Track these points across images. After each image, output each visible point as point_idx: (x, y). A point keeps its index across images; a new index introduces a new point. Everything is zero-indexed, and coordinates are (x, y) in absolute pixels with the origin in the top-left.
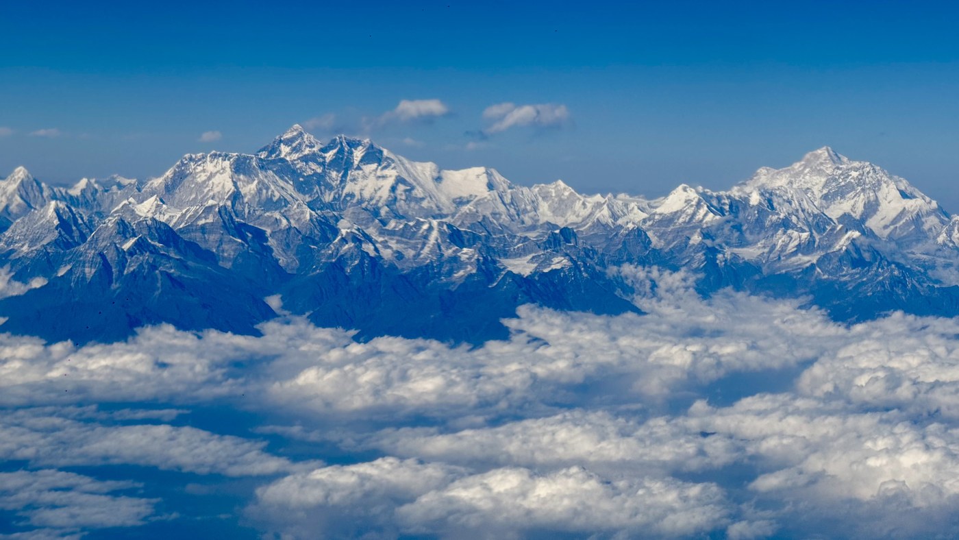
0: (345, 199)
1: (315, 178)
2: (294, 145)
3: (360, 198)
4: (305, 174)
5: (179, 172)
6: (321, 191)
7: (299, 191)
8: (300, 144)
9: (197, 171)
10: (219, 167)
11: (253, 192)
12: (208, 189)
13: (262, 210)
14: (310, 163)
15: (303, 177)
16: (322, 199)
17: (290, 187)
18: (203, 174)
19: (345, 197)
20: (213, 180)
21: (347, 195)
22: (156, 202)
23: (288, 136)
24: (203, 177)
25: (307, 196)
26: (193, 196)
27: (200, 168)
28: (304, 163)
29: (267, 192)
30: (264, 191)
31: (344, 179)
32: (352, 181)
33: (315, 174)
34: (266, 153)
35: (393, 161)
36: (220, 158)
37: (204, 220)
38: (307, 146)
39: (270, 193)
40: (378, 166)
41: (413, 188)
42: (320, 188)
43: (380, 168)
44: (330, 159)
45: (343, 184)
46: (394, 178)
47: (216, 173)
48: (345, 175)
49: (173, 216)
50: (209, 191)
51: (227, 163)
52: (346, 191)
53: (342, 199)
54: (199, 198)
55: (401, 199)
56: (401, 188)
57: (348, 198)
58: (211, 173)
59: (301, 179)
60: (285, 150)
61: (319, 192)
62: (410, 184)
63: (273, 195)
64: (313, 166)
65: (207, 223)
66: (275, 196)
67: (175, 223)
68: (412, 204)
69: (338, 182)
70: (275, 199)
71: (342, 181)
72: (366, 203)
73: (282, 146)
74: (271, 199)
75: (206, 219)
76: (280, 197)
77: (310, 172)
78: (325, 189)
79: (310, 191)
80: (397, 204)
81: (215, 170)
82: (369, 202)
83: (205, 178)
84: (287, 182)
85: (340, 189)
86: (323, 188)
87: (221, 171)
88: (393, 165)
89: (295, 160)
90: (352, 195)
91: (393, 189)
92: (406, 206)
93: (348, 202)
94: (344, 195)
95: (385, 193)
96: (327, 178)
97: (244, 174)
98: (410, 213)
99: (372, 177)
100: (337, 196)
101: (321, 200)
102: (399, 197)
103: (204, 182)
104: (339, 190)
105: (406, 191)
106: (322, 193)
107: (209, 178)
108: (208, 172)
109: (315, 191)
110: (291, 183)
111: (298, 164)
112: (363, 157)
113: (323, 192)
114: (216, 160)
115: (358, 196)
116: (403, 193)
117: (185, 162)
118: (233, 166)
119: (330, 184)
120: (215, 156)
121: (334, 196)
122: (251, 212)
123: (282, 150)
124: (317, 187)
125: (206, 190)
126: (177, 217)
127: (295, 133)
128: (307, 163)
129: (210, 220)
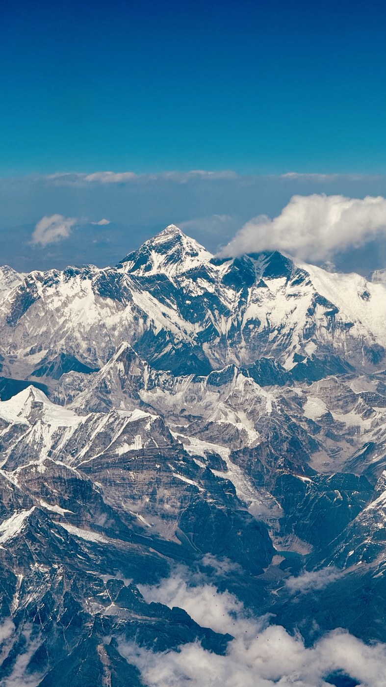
0: (246, 327)
1: (205, 300)
2: (170, 252)
3: (266, 325)
4: (193, 295)
5: (22, 295)
6: (215, 317)
7: (186, 318)
8: (179, 252)
9: (47, 294)
10: (77, 289)
11: (125, 323)
12: (63, 319)
13: (168, 374)
14: (199, 280)
15: (190, 298)
16: (217, 328)
17: (174, 314)
18: (56, 299)
19: (247, 324)
20: (70, 306)
21: (250, 322)
22: (31, 399)
23: (161, 240)
24: (57, 303)
25: (197, 325)
26: (44, 329)
27: (51, 291)
28: (191, 280)
29: (145, 322)
30: (141, 321)
31: (243, 299)
32: (254, 301)
33: (207, 294)
34: (133, 264)
35: (307, 274)
36: (78, 277)
37: (126, 445)
38: (187, 253)
39: (148, 323)
40: (288, 280)
41: (336, 311)
42: (213, 314)
43: (290, 283)
44: (224, 273)
45: (243, 307)
46: (310, 297)
47: (74, 297)
48: (245, 295)
49: (65, 428)
50: (65, 321)
51: (87, 283)
52: (248, 316)
53: (242, 328)
54: (52, 331)
55: (321, 326)
56: (320, 310)
57: (251, 326)
58: (67, 297)
59: (188, 302)
60: (157, 259)
61: (212, 318)
62: (332, 305)
63: (153, 326)
64: (205, 284)
65: (133, 451)
66: (156, 328)
67: (70, 440)
68: (338, 332)
69: (236, 304)
70: (156, 332)
71: (241, 303)
72: (276, 332)
73: (154, 254)
74: (151, 332)
75: (129, 444)
76: (163, 329)
77: (200, 293)
78: (220, 314)
79: (201, 318)
80: (317, 333)
81: (71, 294)
82: (279, 331)
83: (60, 304)
84: (169, 306)
85: (240, 313)
86: (216, 312)
87: (81, 294)
88: (307, 280)
89: (178, 277)
90: (256, 322)
91: (311, 312)
92: (329, 335)
93: (250, 331)
94: (245, 322)
95: (300, 319)
96: (222, 299)
97: (112, 297)
98: (335, 345)
99: (280, 297)
100: (236, 324)
101: (215, 330)
102: (318, 323)
103: (58, 310)
104: (238, 315)
105: (327, 314)
106: (216, 321)
107: (65, 304)
108: (62, 295)
109: (207, 317)
110: (175, 307)
111: (183, 281)
112: (267, 269)
113: (217, 318)
114: (72, 279)
115: (264, 324)
116: (324, 317)
117: (31, 282)
118: (96, 288)
119: (225, 307)
120: (70, 274)
121: (232, 324)
122: (153, 377)
123: (154, 259)
124: (210, 312)
125: (61, 321)
126: (73, 431)
127: (170, 237)
128: (195, 280)
129: (137, 445)
